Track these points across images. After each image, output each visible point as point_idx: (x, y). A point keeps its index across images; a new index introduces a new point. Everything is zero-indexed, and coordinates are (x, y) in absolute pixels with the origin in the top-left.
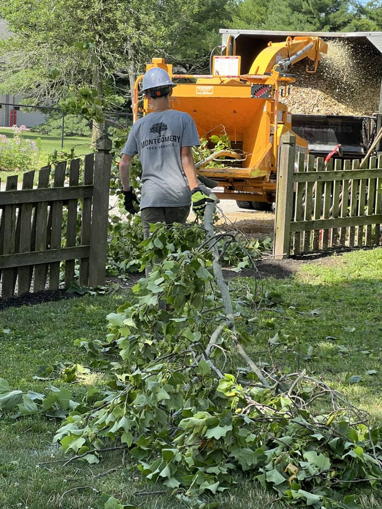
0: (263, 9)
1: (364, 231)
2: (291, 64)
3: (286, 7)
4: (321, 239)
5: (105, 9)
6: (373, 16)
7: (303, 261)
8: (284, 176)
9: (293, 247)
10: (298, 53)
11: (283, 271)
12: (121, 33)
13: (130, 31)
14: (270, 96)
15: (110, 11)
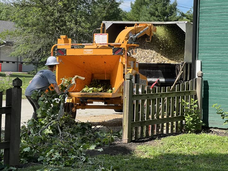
0: (137, 15)
1: (174, 125)
2: (137, 37)
3: (148, 14)
4: (150, 131)
5: (61, 16)
6: (188, 17)
7: (139, 143)
8: (127, 97)
9: (134, 136)
10: (141, 32)
11: (127, 150)
12: (69, 27)
13: (72, 25)
14: (122, 54)
15: (63, 17)
